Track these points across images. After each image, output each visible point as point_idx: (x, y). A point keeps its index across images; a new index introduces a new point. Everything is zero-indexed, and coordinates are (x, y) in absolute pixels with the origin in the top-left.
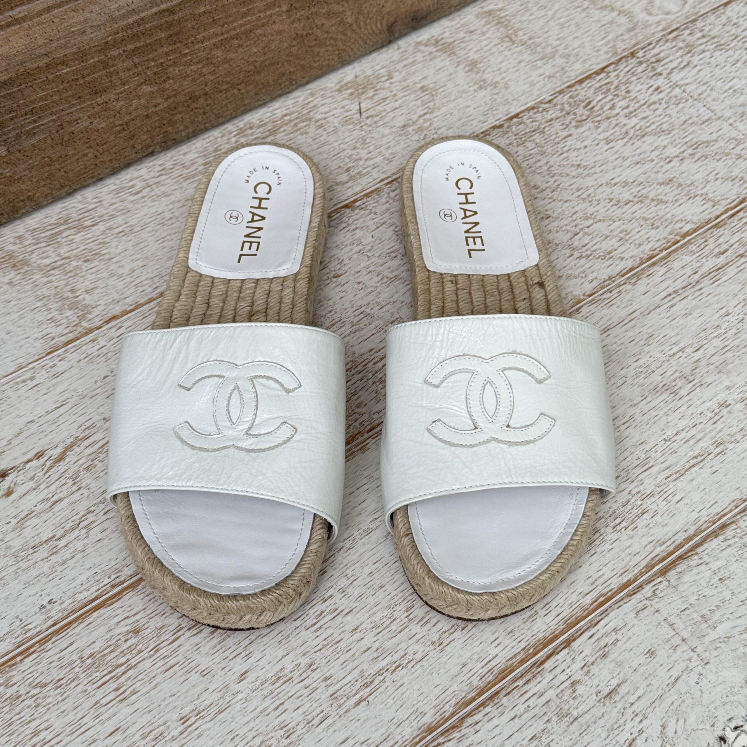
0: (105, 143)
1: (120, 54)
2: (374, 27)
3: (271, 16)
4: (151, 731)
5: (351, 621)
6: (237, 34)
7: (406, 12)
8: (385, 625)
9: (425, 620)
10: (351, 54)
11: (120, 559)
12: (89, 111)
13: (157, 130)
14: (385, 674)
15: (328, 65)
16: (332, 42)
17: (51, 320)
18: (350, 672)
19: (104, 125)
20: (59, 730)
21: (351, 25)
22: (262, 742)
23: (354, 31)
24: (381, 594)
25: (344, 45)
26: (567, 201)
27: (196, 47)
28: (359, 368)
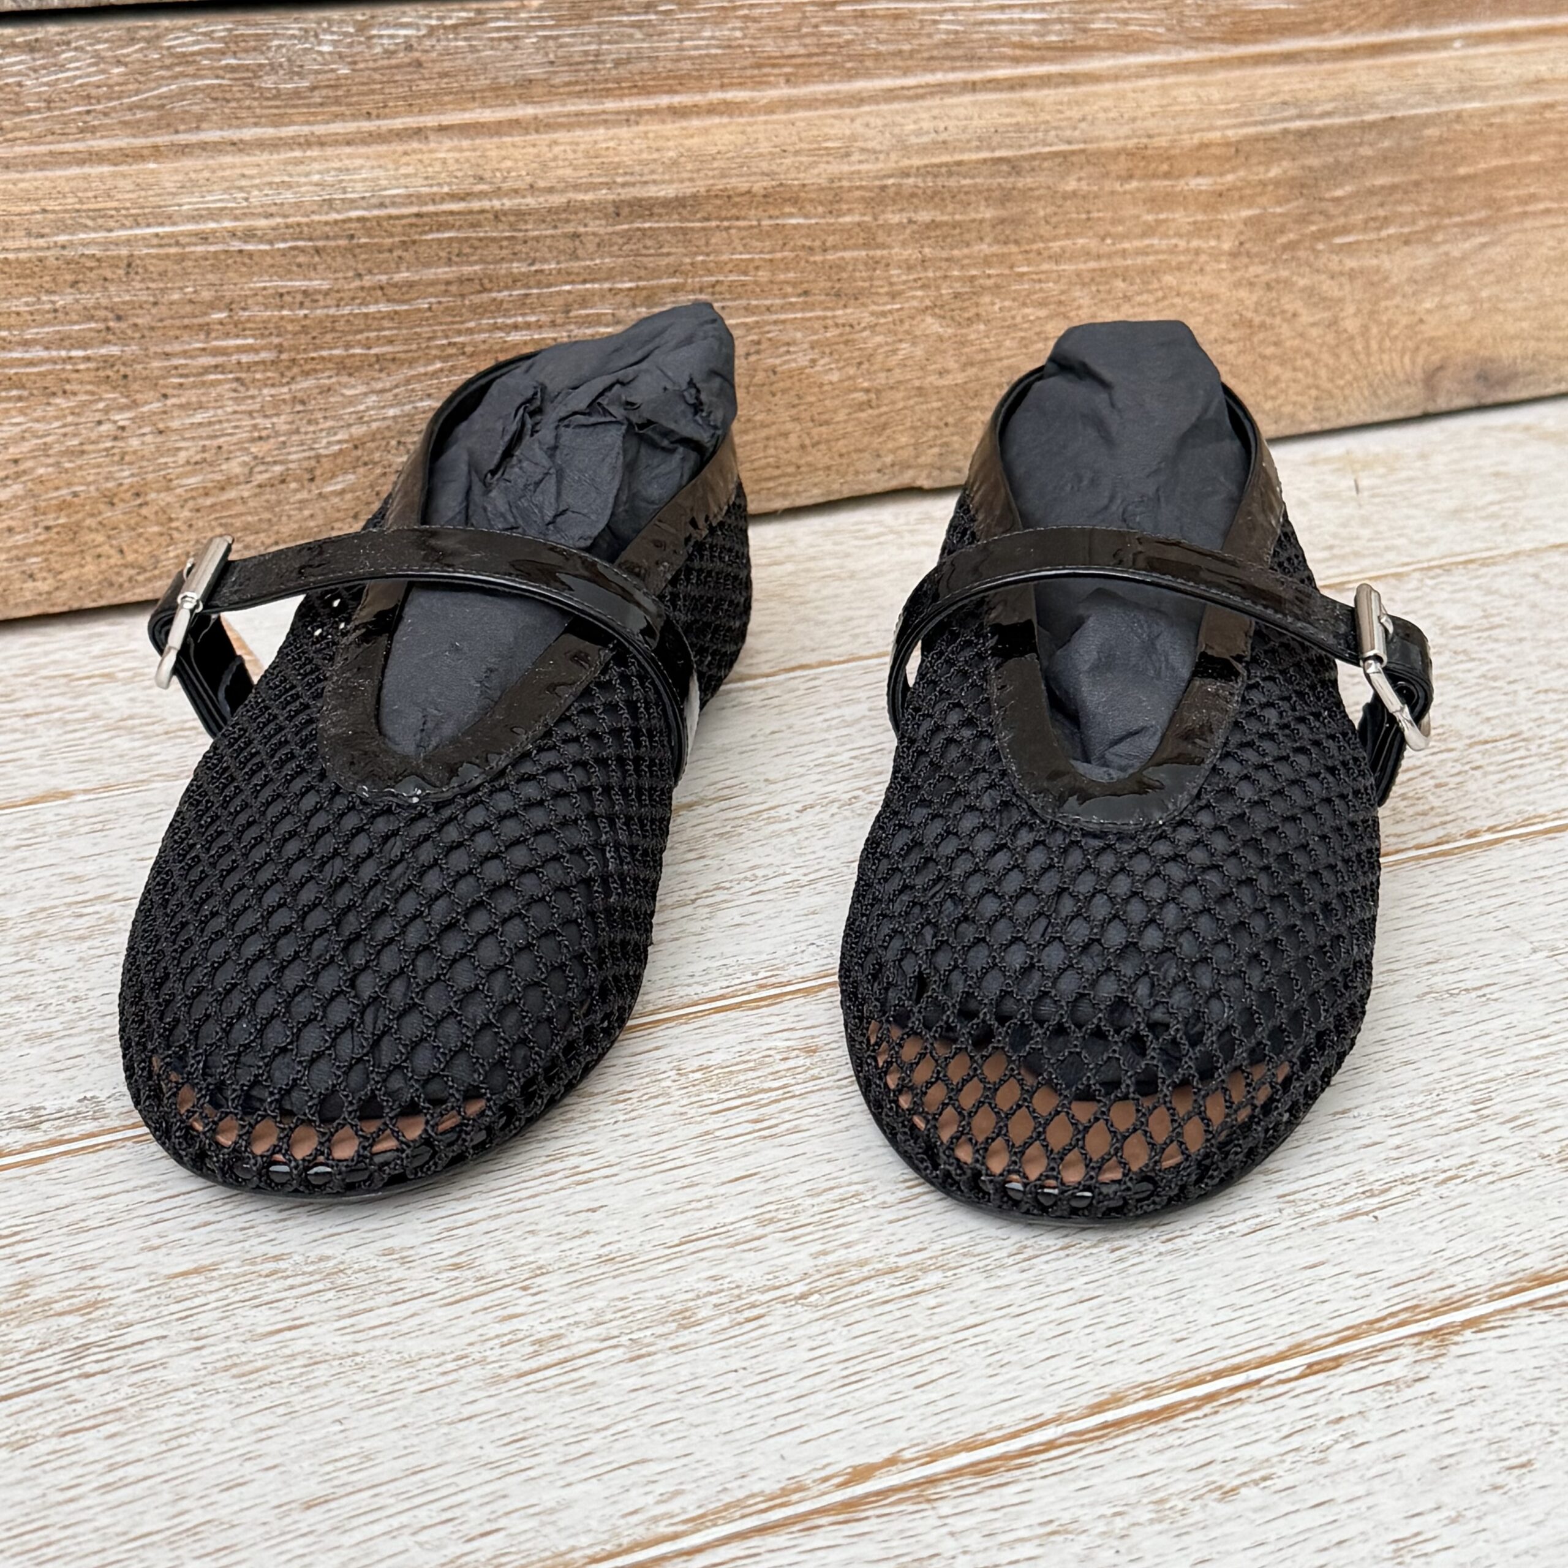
0: (827, 423)
1: (901, 226)
2: (1397, 364)
3: (1198, 252)
4: (832, 1189)
6: (1127, 268)
7: (1467, 352)
8: (1417, 1116)
9: (1522, 1121)
10: (1344, 409)
11: (781, 953)
12: (815, 333)
13: (932, 433)
14: (1420, 1184)
15: (1292, 416)
16: (1307, 362)
19: (835, 377)
20: (613, 1159)
21: (1351, 338)
23: (1354, 354)
24: (1407, 1072)
25: (1331, 380)
27: (1045, 267)
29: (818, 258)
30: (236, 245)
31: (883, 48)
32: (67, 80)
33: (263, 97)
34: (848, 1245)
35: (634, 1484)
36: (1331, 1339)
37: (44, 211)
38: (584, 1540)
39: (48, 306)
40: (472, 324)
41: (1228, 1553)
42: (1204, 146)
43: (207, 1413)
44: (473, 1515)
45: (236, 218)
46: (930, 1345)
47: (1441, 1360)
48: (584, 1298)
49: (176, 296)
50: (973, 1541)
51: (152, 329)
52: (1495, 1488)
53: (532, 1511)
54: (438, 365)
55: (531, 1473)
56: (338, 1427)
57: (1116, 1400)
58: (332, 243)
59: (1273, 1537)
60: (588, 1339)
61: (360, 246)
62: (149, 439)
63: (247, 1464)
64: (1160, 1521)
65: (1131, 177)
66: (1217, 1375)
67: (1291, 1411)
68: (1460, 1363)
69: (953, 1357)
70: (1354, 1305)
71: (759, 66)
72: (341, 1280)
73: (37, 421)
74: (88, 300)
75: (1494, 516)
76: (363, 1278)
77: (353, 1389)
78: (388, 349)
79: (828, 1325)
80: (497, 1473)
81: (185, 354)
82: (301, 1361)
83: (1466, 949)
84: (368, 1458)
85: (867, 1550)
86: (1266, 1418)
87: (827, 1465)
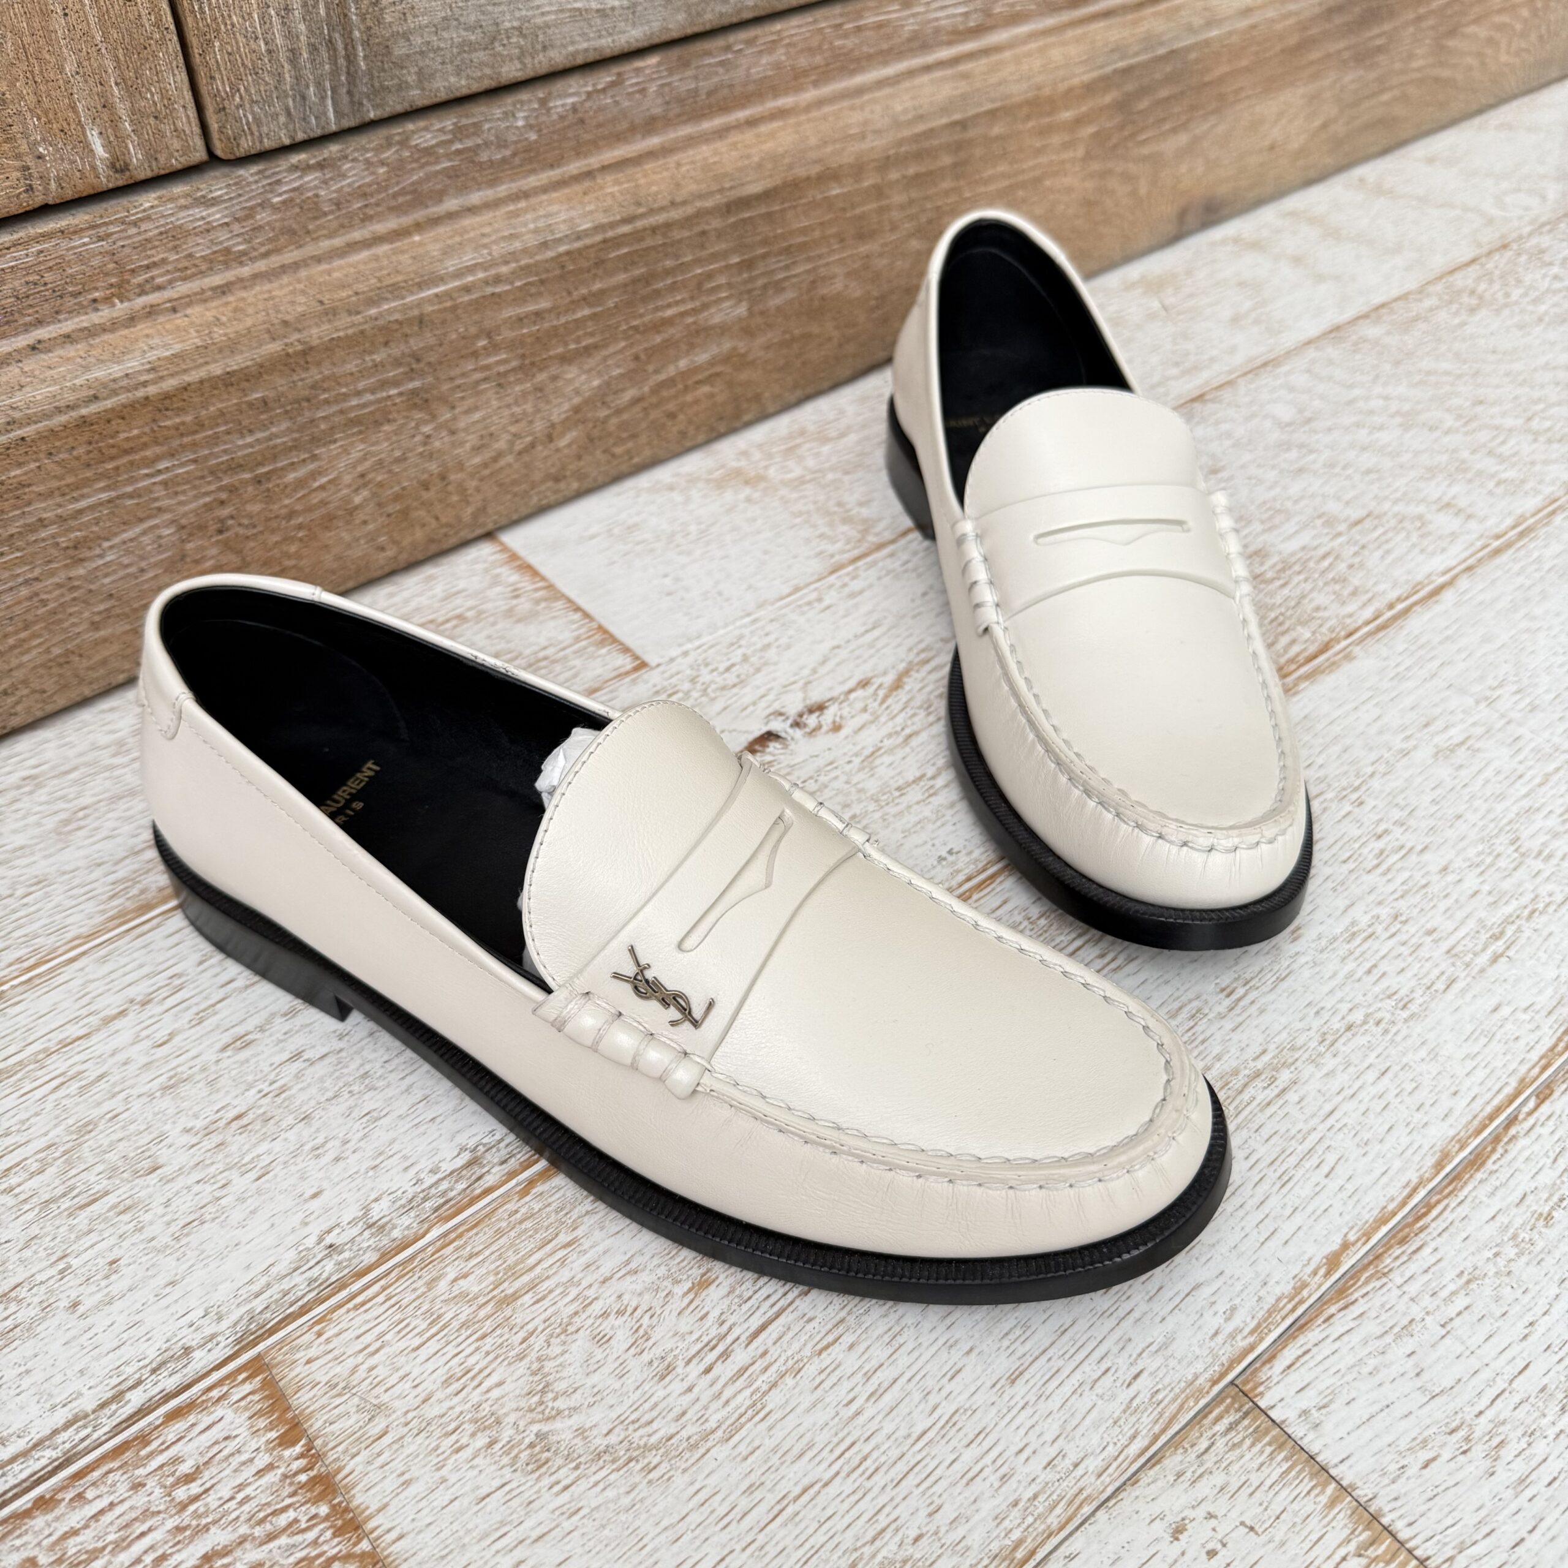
1: (897, 181)
2: (1164, 211)
3: (1063, 162)
4: (1180, 1008)
5: (1434, 860)
7: (1201, 196)
8: (1487, 863)
9: (1545, 854)
12: (847, 266)
14: (1518, 922)
16: (1119, 221)
17: (822, 536)
18: (1462, 923)
19: (858, 293)
21: (1142, 200)
22: (1367, 1015)
23: (1143, 211)
26: (1497, 387)
28: (1297, 568)
29: (848, 215)
30: (489, 290)
31: (872, 51)
32: (349, 185)
33: (482, 169)
34: (1218, 1058)
35: (1204, 1307)
36: (1537, 1070)
37: (357, 294)
38: (1199, 1366)
39: (370, 364)
40: (642, 311)
42: (1071, 90)
44: (1120, 1361)
45: (486, 270)
46: (1314, 1137)
49: (454, 336)
51: (440, 363)
53: (1153, 1348)
54: (623, 344)
55: (1136, 1314)
57: (1445, 1155)
58: (551, 275)
61: (570, 272)
62: (446, 439)
63: (953, 1351)
64: (1522, 1253)
65: (1028, 117)
66: (1491, 1118)
67: (1546, 1138)
69: (1333, 1143)
70: (1534, 1037)
71: (796, 78)
73: (373, 445)
74: (396, 350)
75: (1257, 322)
78: (590, 341)
81: (464, 375)
83: (1439, 710)
85: (1371, 1327)
86: (1536, 1148)
87: (1310, 1260)
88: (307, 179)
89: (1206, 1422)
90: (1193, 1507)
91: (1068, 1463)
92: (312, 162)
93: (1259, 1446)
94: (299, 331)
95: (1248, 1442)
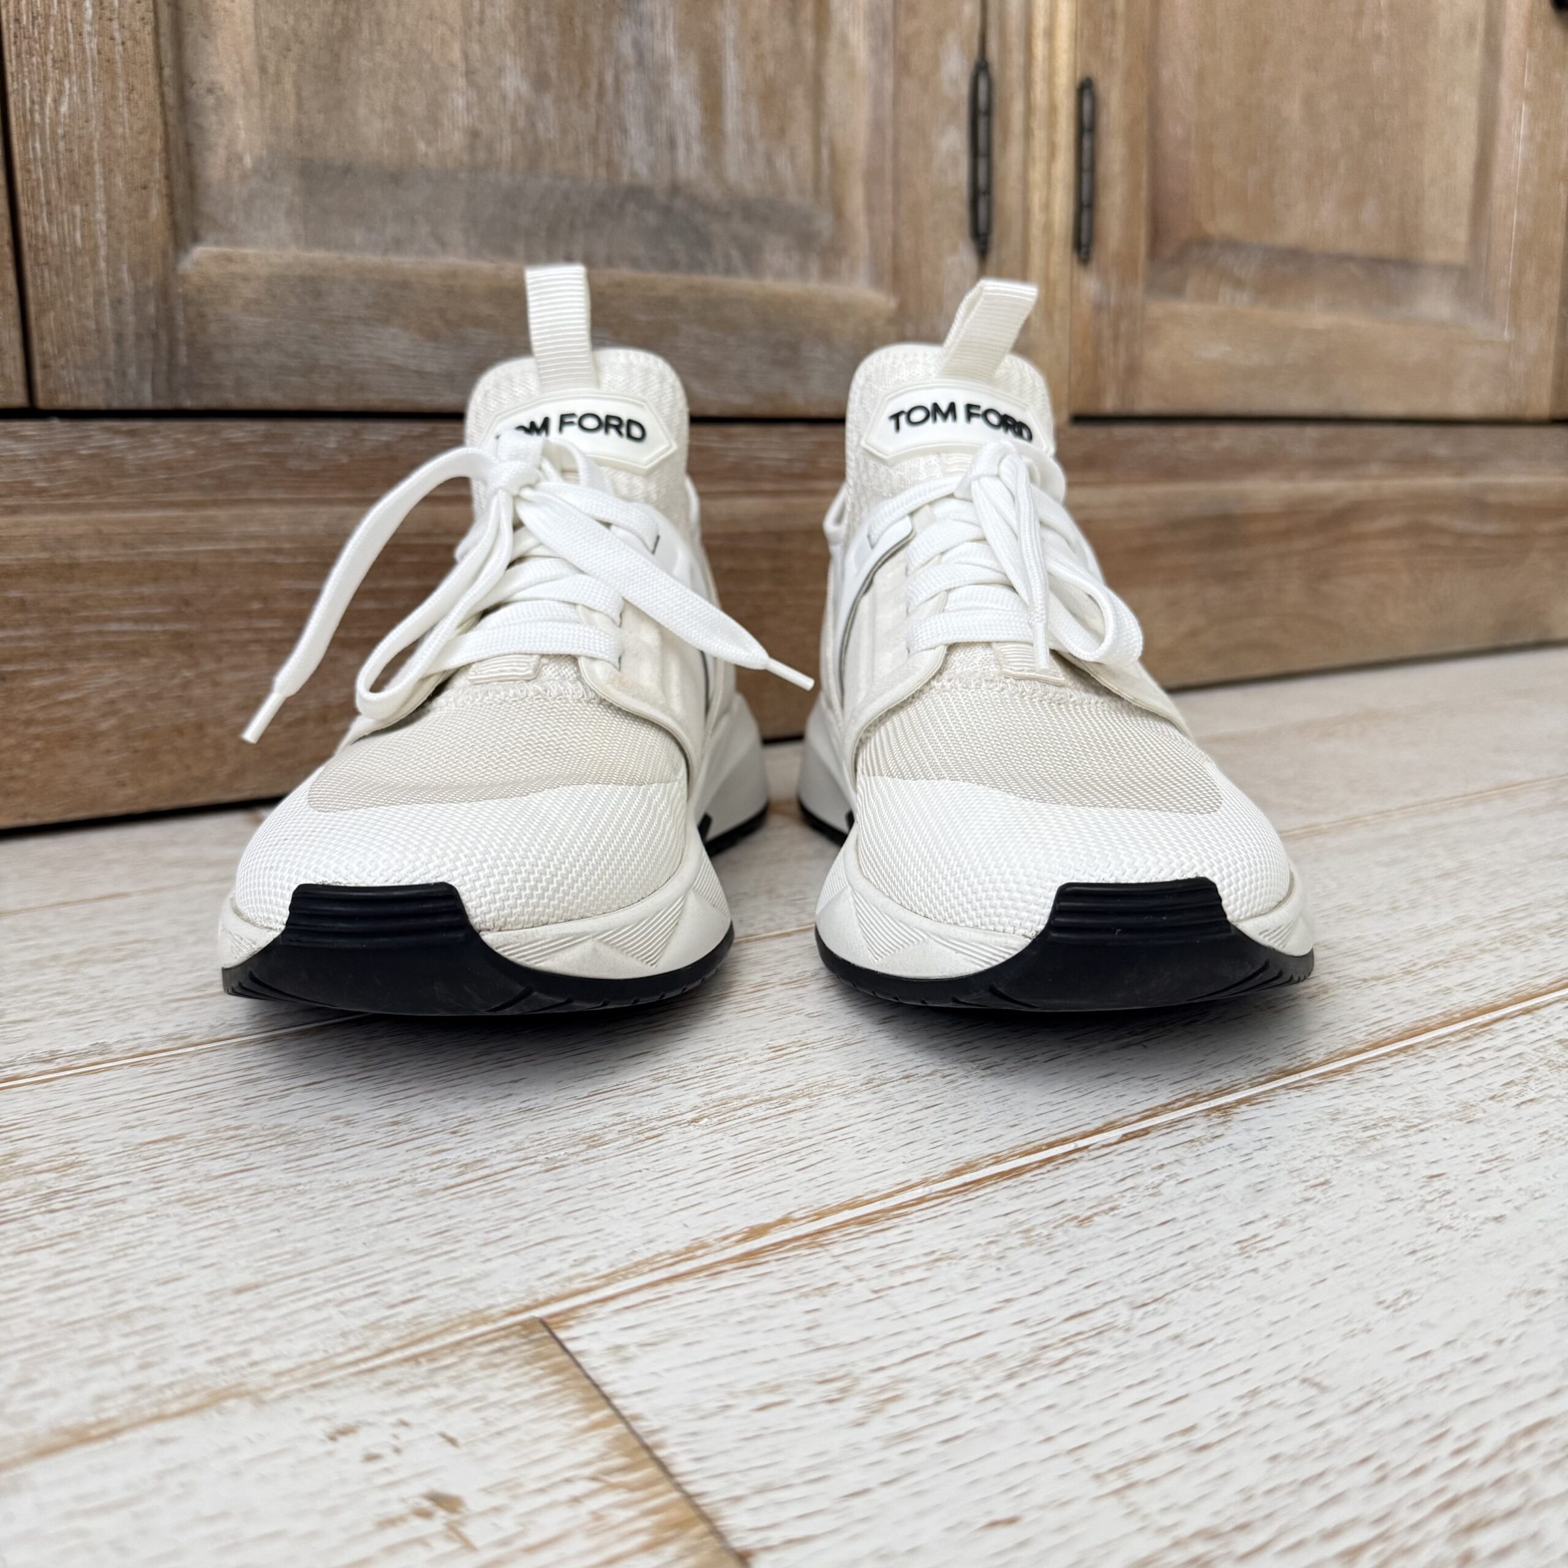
30: (270, 557)
32: (157, 456)
33: (290, 475)
34: (729, 1087)
35: (549, 1255)
36: (1135, 1118)
37: (136, 533)
38: (501, 1299)
39: (136, 595)
41: (1096, 1263)
43: (156, 1231)
44: (396, 1288)
45: (269, 542)
46: (806, 1143)
47: (1229, 1124)
48: (505, 1135)
49: (226, 591)
50: (867, 1271)
51: (210, 613)
52: (1307, 1200)
53: (452, 1281)
55: (453, 1255)
56: (275, 1234)
57: (970, 1167)
59: (1132, 1248)
60: (507, 1161)
62: (208, 690)
64: (1031, 1244)
66: (1051, 1146)
67: (1119, 1163)
68: (1245, 1125)
69: (826, 1149)
70: (1147, 1097)
72: (293, 1138)
73: (128, 674)
74: (165, 589)
76: (311, 1136)
77: (293, 1207)
79: (716, 1137)
80: (419, 1257)
81: (234, 630)
82: (248, 1192)
84: (301, 1254)
85: (771, 1285)
86: (1102, 1169)
87: (727, 1227)
88: (117, 442)
89: (470, 1343)
90: (384, 1413)
91: (243, 1362)
92: (125, 429)
93: (527, 1368)
94: (72, 549)
95: (513, 1364)
